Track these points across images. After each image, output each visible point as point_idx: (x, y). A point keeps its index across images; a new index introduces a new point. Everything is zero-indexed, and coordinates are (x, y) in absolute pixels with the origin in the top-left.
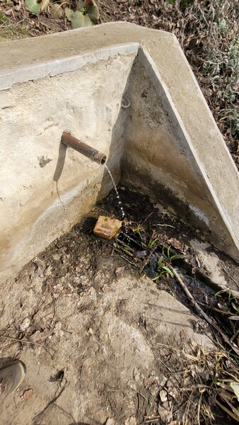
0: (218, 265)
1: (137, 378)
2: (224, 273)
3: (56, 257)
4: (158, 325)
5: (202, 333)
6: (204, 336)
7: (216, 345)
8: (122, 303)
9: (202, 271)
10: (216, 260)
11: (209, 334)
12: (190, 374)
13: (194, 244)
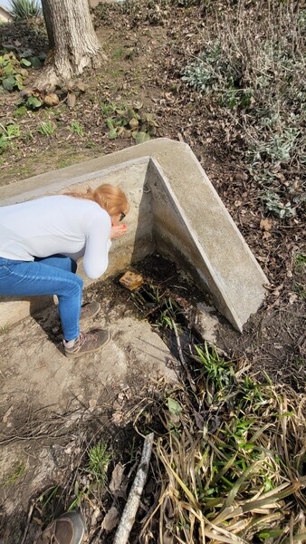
0: (215, 327)
1: (109, 379)
2: (217, 334)
3: (89, 295)
4: (140, 354)
5: (171, 368)
6: (172, 371)
7: (179, 380)
8: (120, 333)
9: (197, 327)
10: (215, 321)
11: (178, 372)
12: (147, 390)
13: (201, 306)
